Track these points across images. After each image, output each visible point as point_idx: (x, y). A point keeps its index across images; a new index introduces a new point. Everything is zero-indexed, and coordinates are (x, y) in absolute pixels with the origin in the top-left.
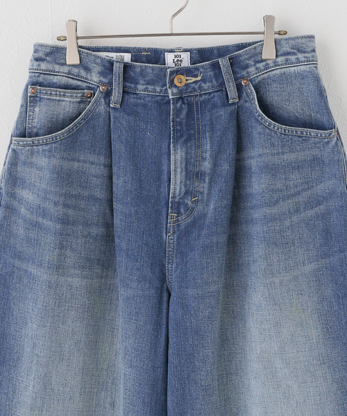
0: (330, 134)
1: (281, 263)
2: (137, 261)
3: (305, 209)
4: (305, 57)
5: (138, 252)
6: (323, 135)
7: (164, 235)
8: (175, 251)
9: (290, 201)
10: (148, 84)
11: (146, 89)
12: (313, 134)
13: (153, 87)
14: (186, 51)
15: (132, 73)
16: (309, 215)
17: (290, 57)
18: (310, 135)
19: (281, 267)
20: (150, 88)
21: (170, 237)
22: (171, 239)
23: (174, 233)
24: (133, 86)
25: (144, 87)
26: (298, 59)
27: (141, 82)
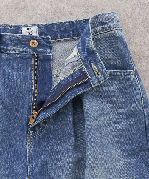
0: (130, 73)
1: (102, 159)
2: (7, 163)
3: (114, 124)
4: (114, 25)
5: (8, 156)
6: (125, 74)
7: (25, 145)
8: (33, 155)
9: (105, 118)
10: (14, 46)
11: (13, 50)
12: (118, 74)
13: (18, 48)
14: (35, 25)
15: (4, 40)
16: (117, 127)
17: (104, 26)
18: (116, 74)
19: (102, 162)
20: (16, 48)
21: (30, 146)
22: (30, 147)
23: (32, 143)
24: (5, 48)
25: (12, 48)
26: (109, 27)
27: (10, 45)
